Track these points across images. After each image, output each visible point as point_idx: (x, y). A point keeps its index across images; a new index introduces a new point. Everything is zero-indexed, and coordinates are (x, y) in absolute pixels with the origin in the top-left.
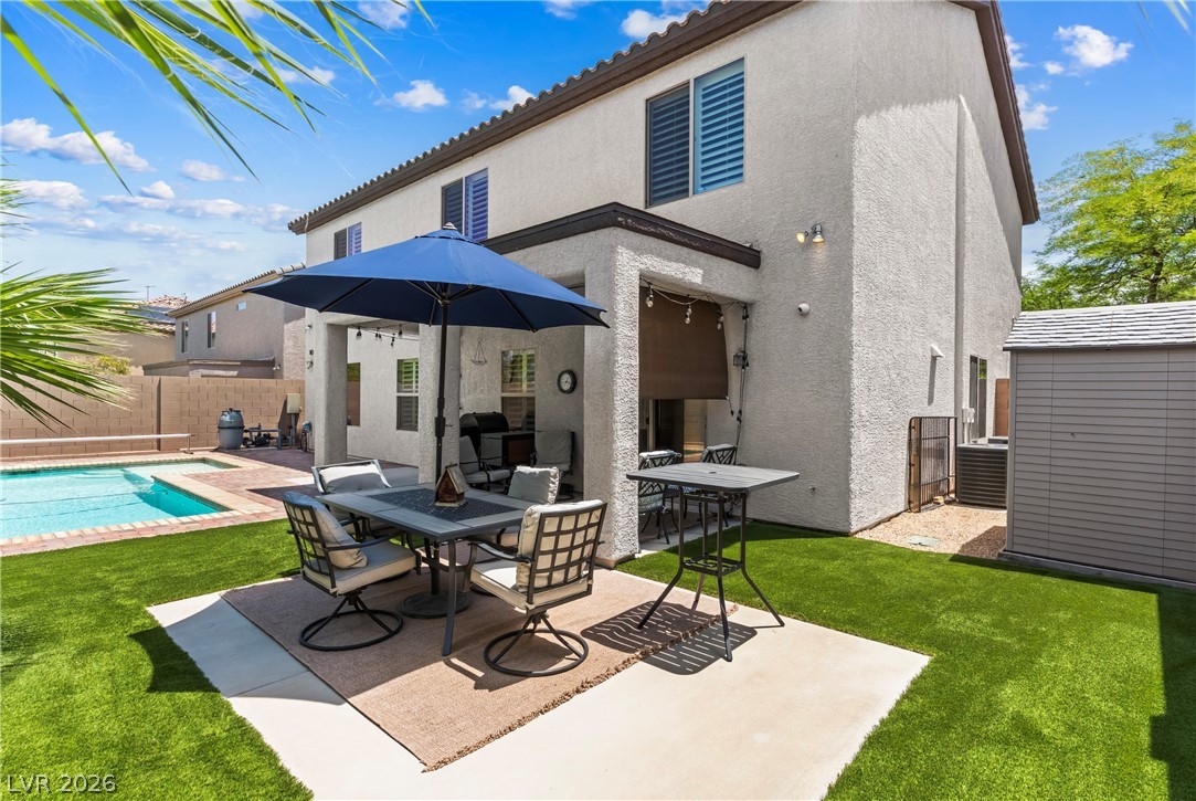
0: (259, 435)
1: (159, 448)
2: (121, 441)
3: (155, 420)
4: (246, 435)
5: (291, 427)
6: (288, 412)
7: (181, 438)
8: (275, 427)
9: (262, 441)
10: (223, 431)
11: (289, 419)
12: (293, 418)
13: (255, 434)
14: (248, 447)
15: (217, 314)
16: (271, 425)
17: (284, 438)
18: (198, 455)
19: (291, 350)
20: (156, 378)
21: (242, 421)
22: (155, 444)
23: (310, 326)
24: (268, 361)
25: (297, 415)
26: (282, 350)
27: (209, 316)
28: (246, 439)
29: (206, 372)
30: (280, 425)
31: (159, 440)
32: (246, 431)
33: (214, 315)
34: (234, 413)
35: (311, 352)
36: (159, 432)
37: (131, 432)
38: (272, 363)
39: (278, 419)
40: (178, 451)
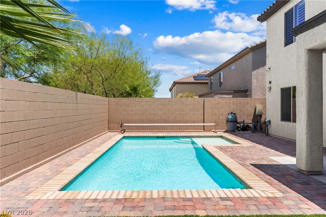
0: (244, 125)
1: (204, 130)
2: (191, 126)
3: (202, 117)
4: (238, 125)
5: (258, 122)
6: (256, 114)
7: (212, 126)
8: (250, 121)
9: (245, 128)
10: (228, 123)
11: (257, 117)
12: (259, 117)
13: (242, 125)
14: (239, 131)
15: (223, 73)
16: (249, 121)
17: (255, 128)
18: (219, 134)
19: (255, 84)
20: (203, 99)
21: (236, 118)
22: (203, 127)
23: (269, 69)
24: (245, 90)
25: (261, 116)
26: (251, 85)
27: (220, 74)
28: (238, 127)
29: (220, 96)
30: (253, 120)
31: (204, 126)
32: (238, 123)
33: (222, 73)
34: (233, 114)
35: (270, 82)
36: (204, 123)
37: (194, 122)
38: (246, 91)
39: (252, 117)
40: (211, 131)
